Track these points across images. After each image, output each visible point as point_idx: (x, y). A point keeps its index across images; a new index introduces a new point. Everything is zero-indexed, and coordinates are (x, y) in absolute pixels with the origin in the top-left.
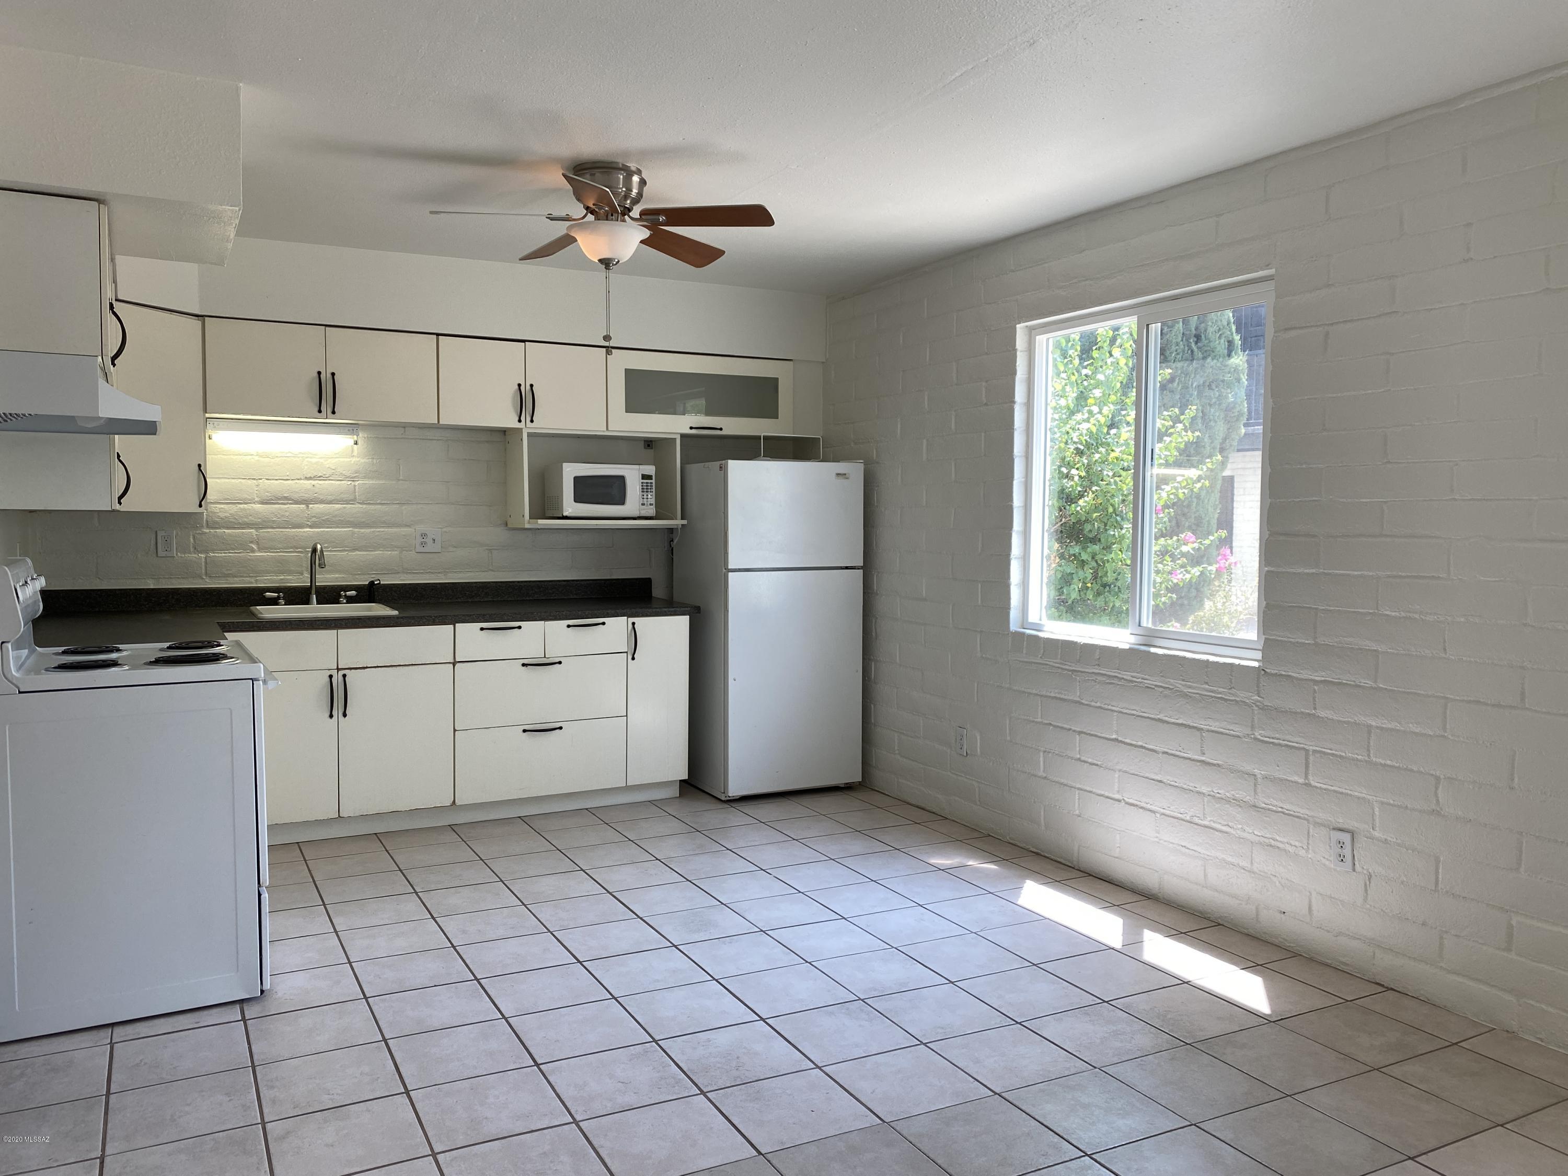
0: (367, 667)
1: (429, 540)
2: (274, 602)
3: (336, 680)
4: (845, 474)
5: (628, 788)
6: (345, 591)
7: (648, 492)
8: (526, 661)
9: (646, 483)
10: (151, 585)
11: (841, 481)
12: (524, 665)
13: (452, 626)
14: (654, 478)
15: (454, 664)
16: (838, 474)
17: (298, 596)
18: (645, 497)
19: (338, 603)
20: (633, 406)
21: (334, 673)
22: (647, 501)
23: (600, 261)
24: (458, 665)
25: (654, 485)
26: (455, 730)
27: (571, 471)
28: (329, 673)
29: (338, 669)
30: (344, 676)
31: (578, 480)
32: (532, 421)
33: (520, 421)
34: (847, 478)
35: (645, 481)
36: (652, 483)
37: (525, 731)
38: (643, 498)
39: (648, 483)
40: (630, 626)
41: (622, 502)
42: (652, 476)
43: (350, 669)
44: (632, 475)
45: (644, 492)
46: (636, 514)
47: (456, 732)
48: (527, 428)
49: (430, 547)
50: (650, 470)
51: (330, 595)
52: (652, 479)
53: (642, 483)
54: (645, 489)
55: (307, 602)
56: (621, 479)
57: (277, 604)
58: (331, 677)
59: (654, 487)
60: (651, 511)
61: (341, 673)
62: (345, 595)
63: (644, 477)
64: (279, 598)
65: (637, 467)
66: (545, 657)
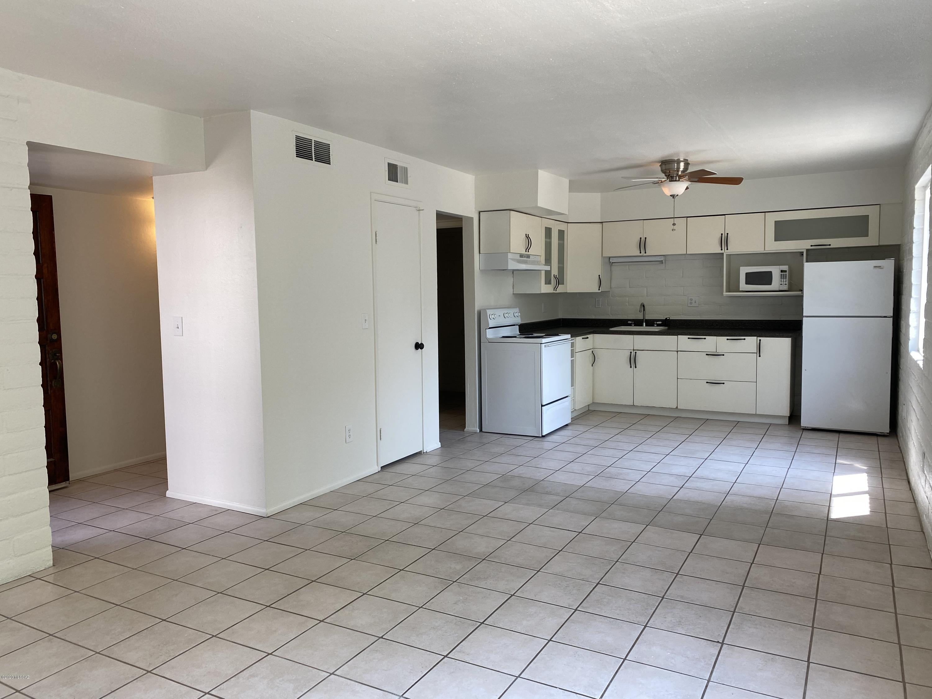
0: (644, 350)
1: (693, 301)
2: (630, 325)
3: (633, 354)
4: (880, 266)
5: (756, 415)
6: (657, 322)
7: (784, 278)
8: (708, 353)
9: (783, 274)
10: (593, 317)
11: (877, 270)
12: (707, 354)
13: (676, 336)
14: (787, 271)
15: (677, 351)
16: (875, 267)
17: (638, 323)
18: (782, 281)
19: (654, 326)
20: (778, 237)
21: (632, 351)
22: (783, 283)
23: (671, 196)
24: (679, 352)
25: (787, 275)
26: (678, 378)
27: (744, 271)
28: (631, 351)
29: (634, 350)
30: (636, 353)
31: (747, 274)
32: (727, 249)
33: (722, 250)
34: (882, 269)
35: (782, 273)
36: (786, 274)
37: (707, 382)
38: (781, 282)
39: (784, 274)
40: (758, 342)
41: (770, 283)
42: (786, 271)
43: (638, 350)
44: (775, 271)
45: (782, 278)
46: (777, 289)
47: (678, 379)
48: (726, 252)
49: (694, 305)
50: (785, 268)
51: (650, 323)
52: (786, 272)
53: (781, 274)
54: (782, 277)
55: (642, 325)
56: (770, 273)
57: (631, 326)
58: (631, 352)
59: (787, 276)
60: (785, 287)
61: (635, 351)
62: (656, 323)
63: (782, 271)
64: (632, 323)
65: (778, 267)
66: (716, 352)
